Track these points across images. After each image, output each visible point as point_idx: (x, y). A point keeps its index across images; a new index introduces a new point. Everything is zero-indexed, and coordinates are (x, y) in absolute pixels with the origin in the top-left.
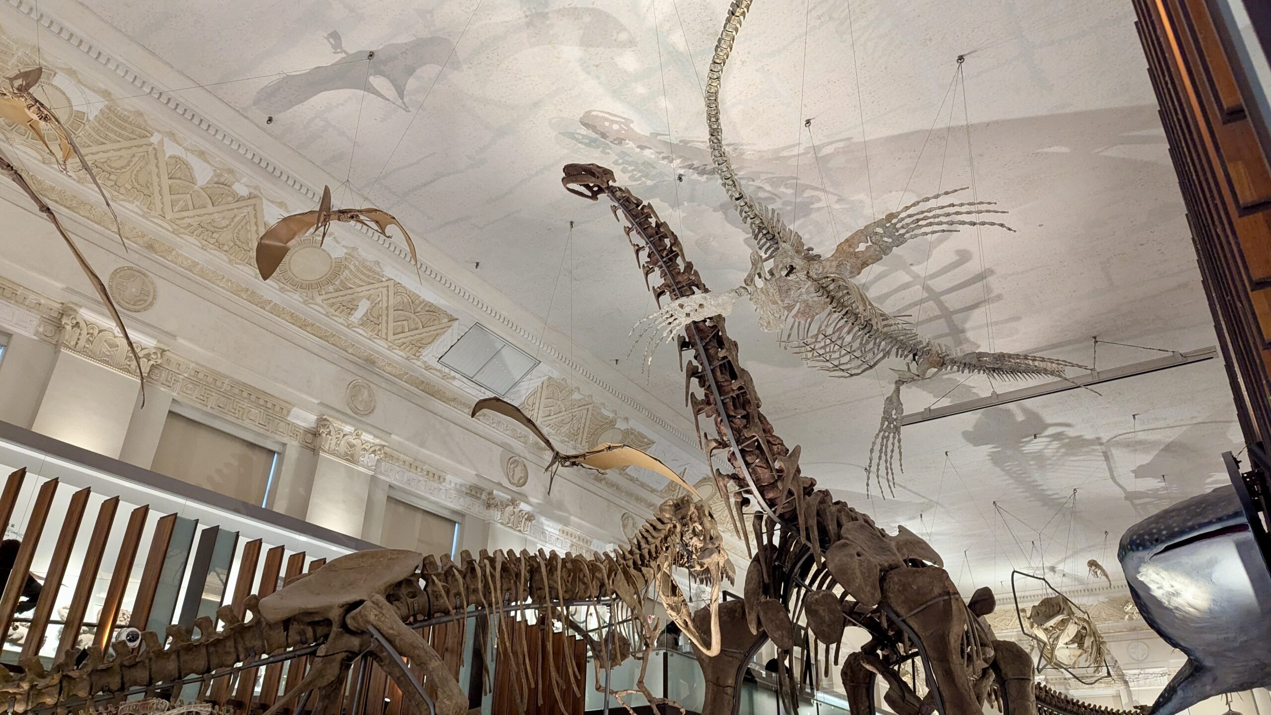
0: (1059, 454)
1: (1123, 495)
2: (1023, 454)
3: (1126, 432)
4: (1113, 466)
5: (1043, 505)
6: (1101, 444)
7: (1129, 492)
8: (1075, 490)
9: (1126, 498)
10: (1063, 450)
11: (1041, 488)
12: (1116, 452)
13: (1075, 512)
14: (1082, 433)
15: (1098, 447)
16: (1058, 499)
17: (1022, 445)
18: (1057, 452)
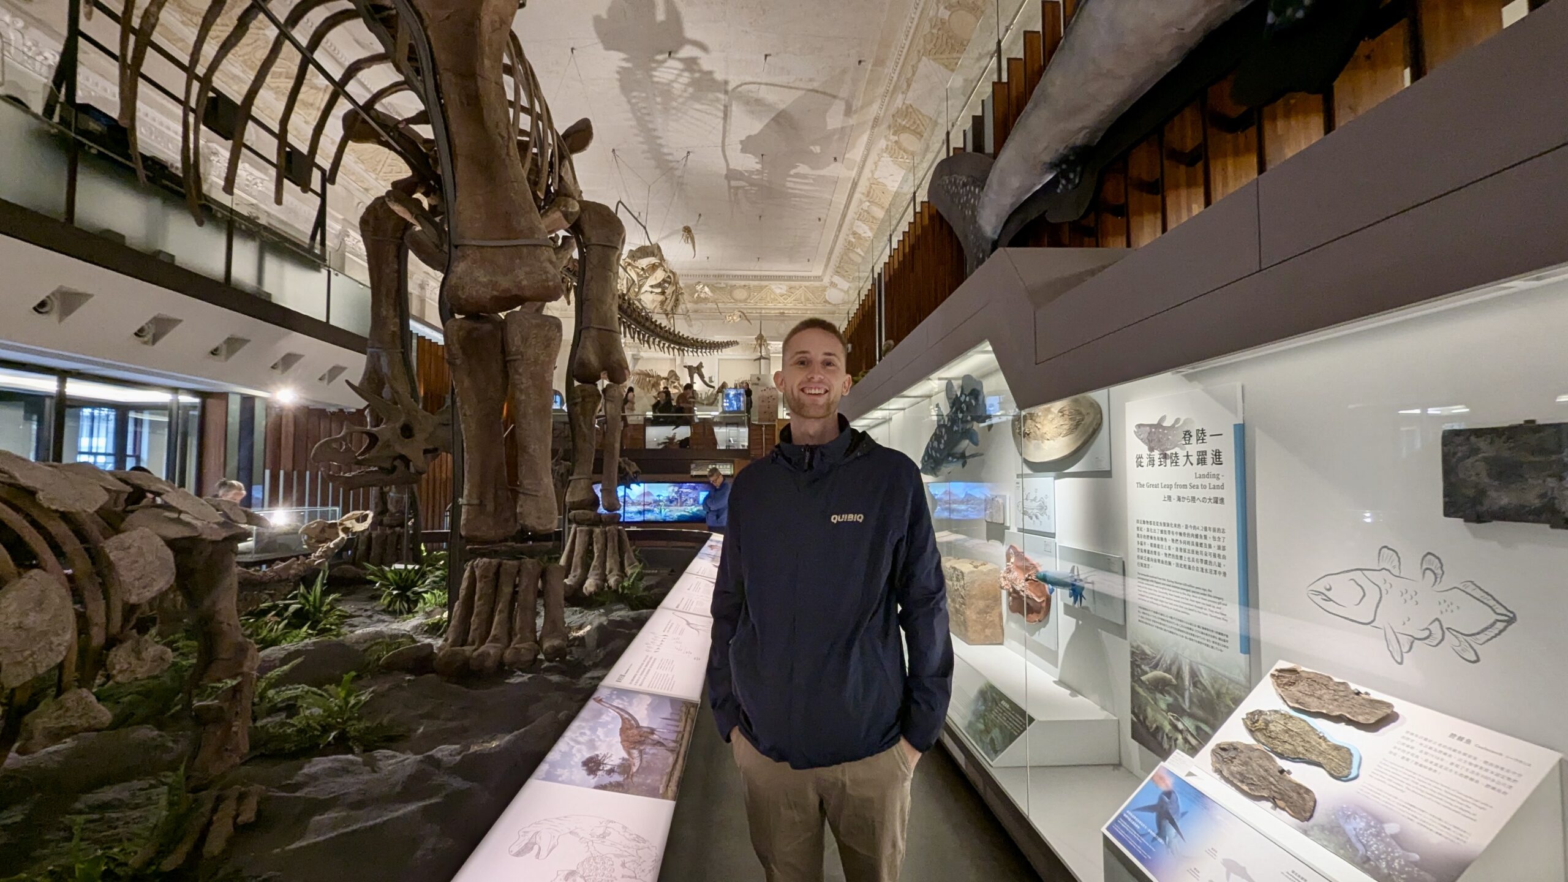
0: (686, 95)
1: (724, 172)
2: (653, 82)
3: (755, 80)
4: (728, 128)
5: (657, 167)
6: (726, 92)
7: (731, 170)
8: (688, 152)
9: (727, 177)
10: (691, 90)
11: (659, 141)
12: (736, 109)
13: (682, 184)
14: (715, 69)
15: (721, 96)
16: (671, 162)
17: (654, 65)
18: (685, 91)
